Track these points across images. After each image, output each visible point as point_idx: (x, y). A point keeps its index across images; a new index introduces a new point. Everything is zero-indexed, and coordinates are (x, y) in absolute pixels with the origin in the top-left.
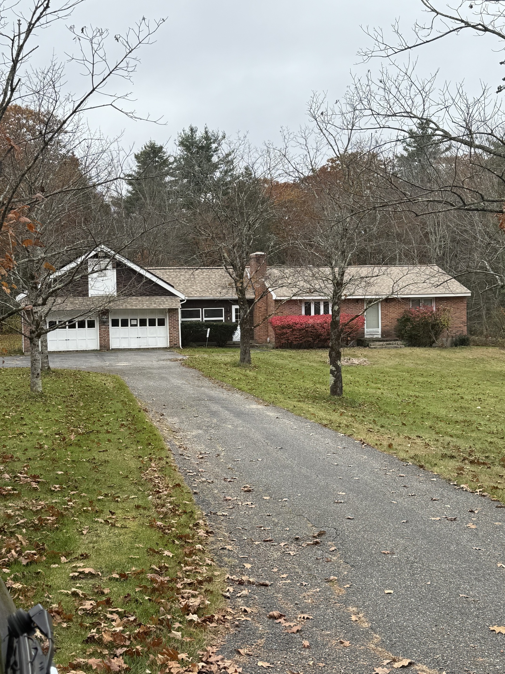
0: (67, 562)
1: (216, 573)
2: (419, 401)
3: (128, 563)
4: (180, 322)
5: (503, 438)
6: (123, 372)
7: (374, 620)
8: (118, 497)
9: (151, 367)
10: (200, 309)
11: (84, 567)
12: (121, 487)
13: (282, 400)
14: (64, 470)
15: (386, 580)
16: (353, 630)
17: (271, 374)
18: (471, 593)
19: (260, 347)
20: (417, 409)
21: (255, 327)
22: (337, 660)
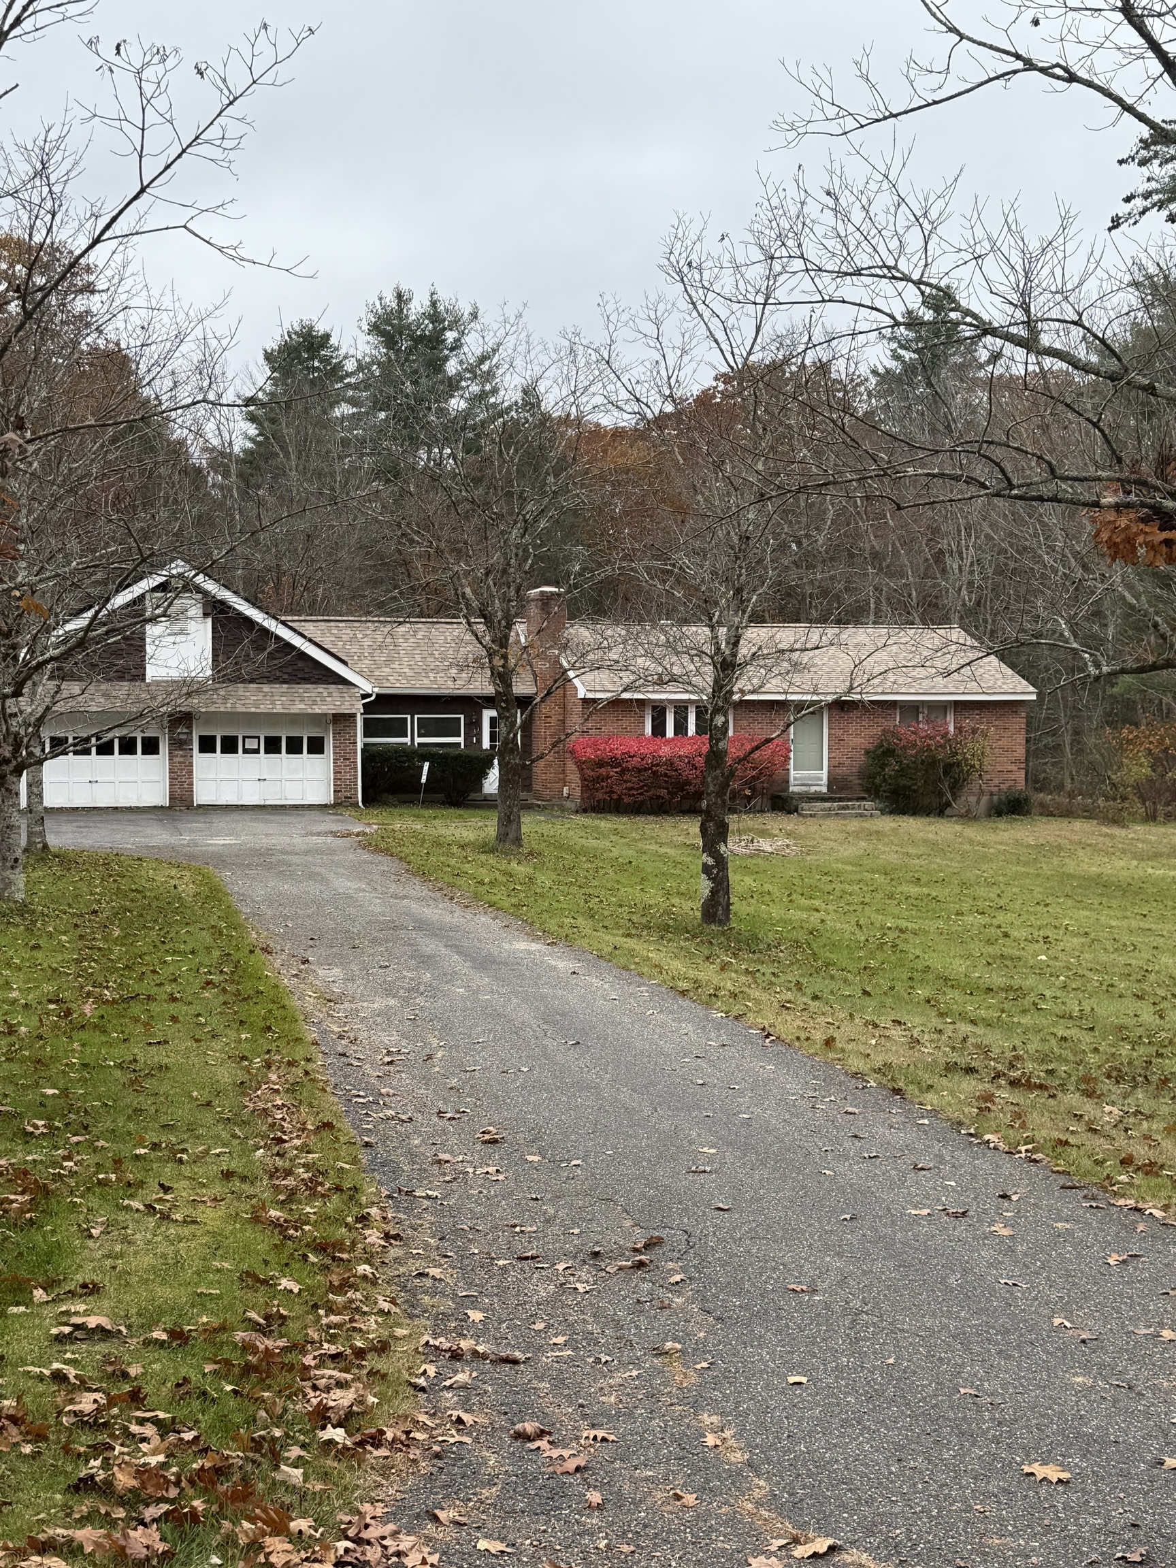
0: (47, 1302)
1: (400, 1332)
2: (906, 941)
3: (193, 1306)
4: (359, 746)
5: (1092, 1029)
6: (220, 859)
7: (757, 1446)
8: (184, 1151)
9: (288, 849)
10: (409, 717)
11: (87, 1313)
12: (191, 1127)
13: (588, 931)
14: (61, 1086)
15: (793, 1353)
16: (707, 1469)
17: (569, 870)
18: (986, 1385)
19: (545, 807)
20: (900, 959)
21: (533, 761)
22: (663, 1538)
